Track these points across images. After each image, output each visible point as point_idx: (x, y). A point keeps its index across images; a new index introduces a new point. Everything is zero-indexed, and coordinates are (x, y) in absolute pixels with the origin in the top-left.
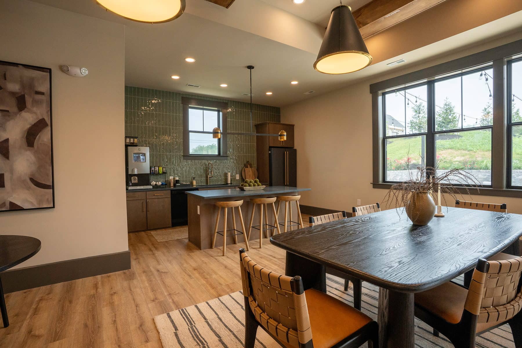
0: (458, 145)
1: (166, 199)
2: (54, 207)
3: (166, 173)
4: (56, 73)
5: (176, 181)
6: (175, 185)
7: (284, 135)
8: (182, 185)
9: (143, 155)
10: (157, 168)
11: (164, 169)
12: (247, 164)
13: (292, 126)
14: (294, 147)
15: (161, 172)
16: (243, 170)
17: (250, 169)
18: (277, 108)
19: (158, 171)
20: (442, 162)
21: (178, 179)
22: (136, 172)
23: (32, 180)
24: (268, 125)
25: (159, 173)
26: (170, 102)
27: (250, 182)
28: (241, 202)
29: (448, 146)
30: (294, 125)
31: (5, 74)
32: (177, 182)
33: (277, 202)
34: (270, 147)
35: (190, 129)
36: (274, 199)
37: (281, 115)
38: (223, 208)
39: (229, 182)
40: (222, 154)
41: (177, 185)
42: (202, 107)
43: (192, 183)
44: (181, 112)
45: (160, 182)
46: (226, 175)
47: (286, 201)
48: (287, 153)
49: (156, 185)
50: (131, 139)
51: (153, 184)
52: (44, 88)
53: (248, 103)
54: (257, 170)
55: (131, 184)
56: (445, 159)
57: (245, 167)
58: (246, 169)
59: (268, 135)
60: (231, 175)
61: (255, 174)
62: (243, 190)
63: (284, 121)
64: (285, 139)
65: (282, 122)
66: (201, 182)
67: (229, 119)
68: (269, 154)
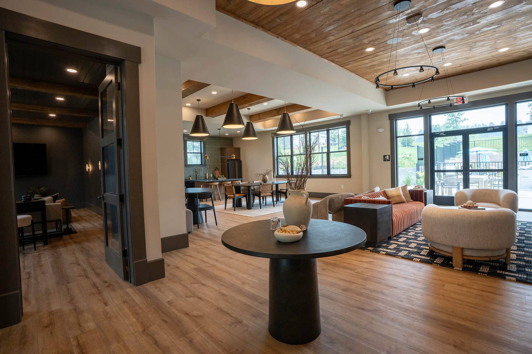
7: (234, 156)
12: (216, 169)
14: (240, 159)
16: (214, 172)
17: (218, 171)
18: (231, 138)
24: (227, 149)
27: (220, 176)
28: (218, 183)
30: (240, 148)
34: (228, 160)
35: (188, 152)
36: (230, 182)
37: (234, 142)
39: (207, 178)
40: (203, 164)
43: (189, 179)
46: (205, 174)
47: (235, 182)
48: (237, 163)
53: (218, 137)
54: (221, 171)
58: (216, 171)
60: (208, 174)
61: (221, 173)
62: (217, 179)
63: (235, 146)
64: (234, 158)
65: (234, 146)
66: (194, 178)
67: (206, 146)
68: (228, 163)
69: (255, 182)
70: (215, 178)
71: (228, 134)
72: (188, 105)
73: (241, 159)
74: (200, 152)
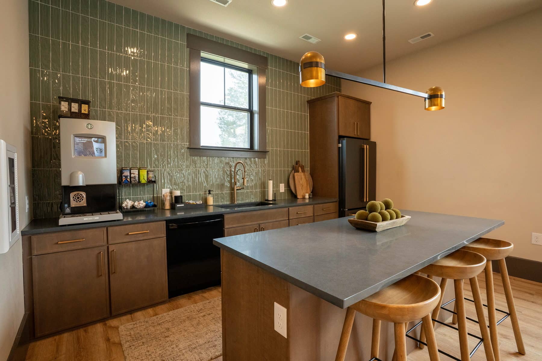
1: (156, 242)
3: (154, 182)
5: (176, 197)
6: (173, 207)
8: (190, 207)
9: (100, 140)
10: (136, 172)
11: (151, 175)
12: (297, 166)
14: (370, 138)
15: (144, 180)
16: (291, 177)
17: (302, 174)
19: (137, 178)
21: (180, 195)
22: (81, 180)
24: (336, 99)
25: (139, 182)
30: (371, 103)
32: (178, 199)
34: (341, 137)
35: (203, 99)
37: (343, 88)
39: (271, 197)
40: (256, 147)
41: (178, 206)
43: (206, 202)
45: (142, 202)
46: (264, 186)
48: (367, 147)
49: (133, 207)
50: (73, 104)
51: (126, 206)
55: (68, 210)
57: (293, 171)
58: (296, 174)
60: (273, 185)
68: (339, 148)
70: (293, 198)
74: (247, 107)
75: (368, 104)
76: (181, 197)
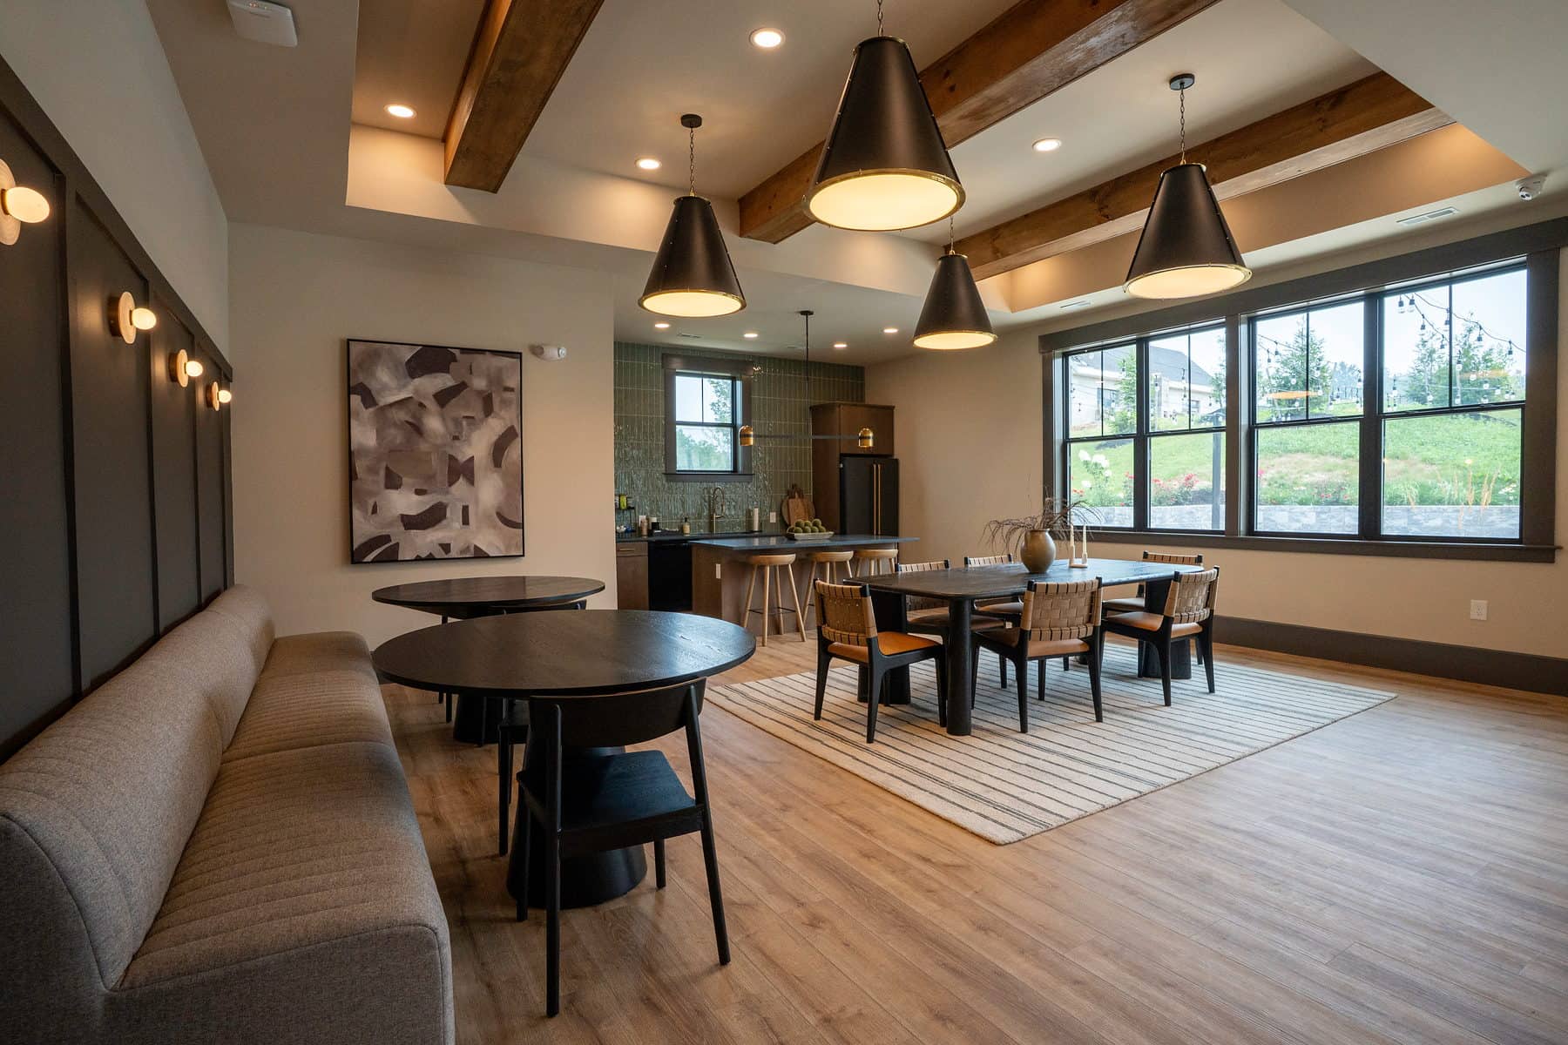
0: (1321, 444)
1: (640, 559)
2: (523, 556)
3: (633, 508)
4: (527, 356)
5: (653, 524)
6: (650, 533)
7: (869, 438)
8: (664, 533)
11: (630, 501)
12: (793, 491)
13: (889, 411)
14: (892, 455)
15: (624, 506)
16: (785, 504)
17: (799, 500)
18: (857, 367)
19: (618, 505)
20: (1276, 485)
21: (656, 522)
23: (499, 514)
24: (837, 409)
25: (620, 508)
26: (639, 365)
27: (806, 525)
28: (791, 558)
29: (1297, 445)
30: (894, 407)
31: (471, 366)
32: (655, 526)
33: (854, 561)
34: (843, 456)
35: (678, 419)
36: (849, 554)
37: (866, 381)
38: (762, 568)
39: (756, 529)
40: (740, 469)
41: (654, 532)
42: (700, 372)
43: (682, 529)
44: (661, 385)
45: (623, 527)
46: (749, 514)
47: (870, 560)
48: (877, 468)
52: (512, 382)
53: (800, 361)
54: (814, 501)
56: (1282, 478)
57: (788, 497)
58: (790, 500)
59: (837, 437)
60: (760, 514)
61: (813, 512)
62: (792, 538)
63: (871, 399)
64: (871, 443)
65: (868, 401)
66: (700, 527)
67: (755, 396)
68: (840, 469)
69: (975, 563)
70: (786, 529)
71: (844, 346)
72: (649, 164)
73: (896, 453)
74: (729, 421)
75: (890, 409)
76: (658, 523)
